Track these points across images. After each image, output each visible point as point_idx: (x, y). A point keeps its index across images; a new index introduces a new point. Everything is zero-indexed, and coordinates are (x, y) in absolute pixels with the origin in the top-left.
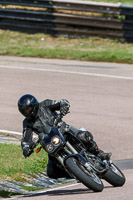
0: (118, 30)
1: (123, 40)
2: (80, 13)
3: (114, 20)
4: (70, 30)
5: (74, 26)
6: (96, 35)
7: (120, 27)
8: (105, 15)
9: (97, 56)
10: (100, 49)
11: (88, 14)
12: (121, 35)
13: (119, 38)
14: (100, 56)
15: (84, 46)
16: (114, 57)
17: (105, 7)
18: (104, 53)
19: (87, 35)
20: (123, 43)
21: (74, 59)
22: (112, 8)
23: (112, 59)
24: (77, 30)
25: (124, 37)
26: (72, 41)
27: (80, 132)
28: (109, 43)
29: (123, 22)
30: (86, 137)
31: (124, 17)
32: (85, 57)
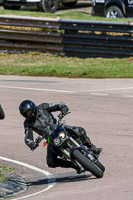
0: (58, 44)
1: (62, 54)
2: (19, 28)
4: (9, 45)
5: (14, 41)
6: (35, 50)
7: (60, 41)
8: (44, 30)
9: (37, 70)
10: (40, 64)
11: (26, 28)
12: (61, 49)
13: (59, 52)
14: (40, 70)
15: (24, 61)
16: (54, 71)
17: (44, 22)
18: (44, 67)
19: (27, 50)
20: (62, 57)
21: (14, 74)
22: (51, 23)
23: (52, 74)
24: (16, 45)
25: (64, 51)
26: (11, 56)
27: (75, 128)
28: (49, 58)
29: (62, 36)
30: (80, 131)
31: (63, 31)
32: (24, 72)
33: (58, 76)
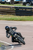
0: (14, 12)
1: (15, 15)
3: (13, 10)
4: (2, 13)
6: (9, 14)
7: (15, 12)
8: (11, 9)
9: (9, 19)
10: (10, 17)
11: (6, 9)
12: (15, 14)
14: (10, 19)
15: (6, 17)
16: (13, 19)
17: (11, 7)
18: (11, 18)
19: (7, 14)
20: (15, 16)
22: (12, 7)
23: (13, 20)
24: (4, 13)
25: (16, 14)
26: (3, 16)
28: (12, 16)
29: (15, 10)
31: (15, 9)
33: (14, 20)
